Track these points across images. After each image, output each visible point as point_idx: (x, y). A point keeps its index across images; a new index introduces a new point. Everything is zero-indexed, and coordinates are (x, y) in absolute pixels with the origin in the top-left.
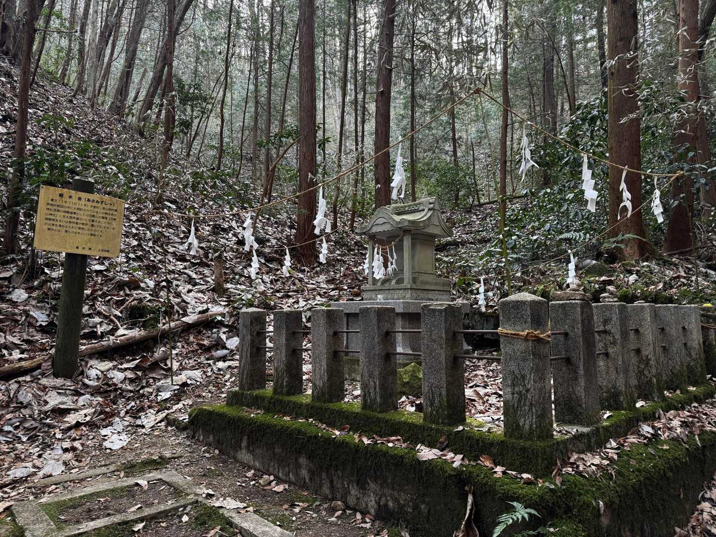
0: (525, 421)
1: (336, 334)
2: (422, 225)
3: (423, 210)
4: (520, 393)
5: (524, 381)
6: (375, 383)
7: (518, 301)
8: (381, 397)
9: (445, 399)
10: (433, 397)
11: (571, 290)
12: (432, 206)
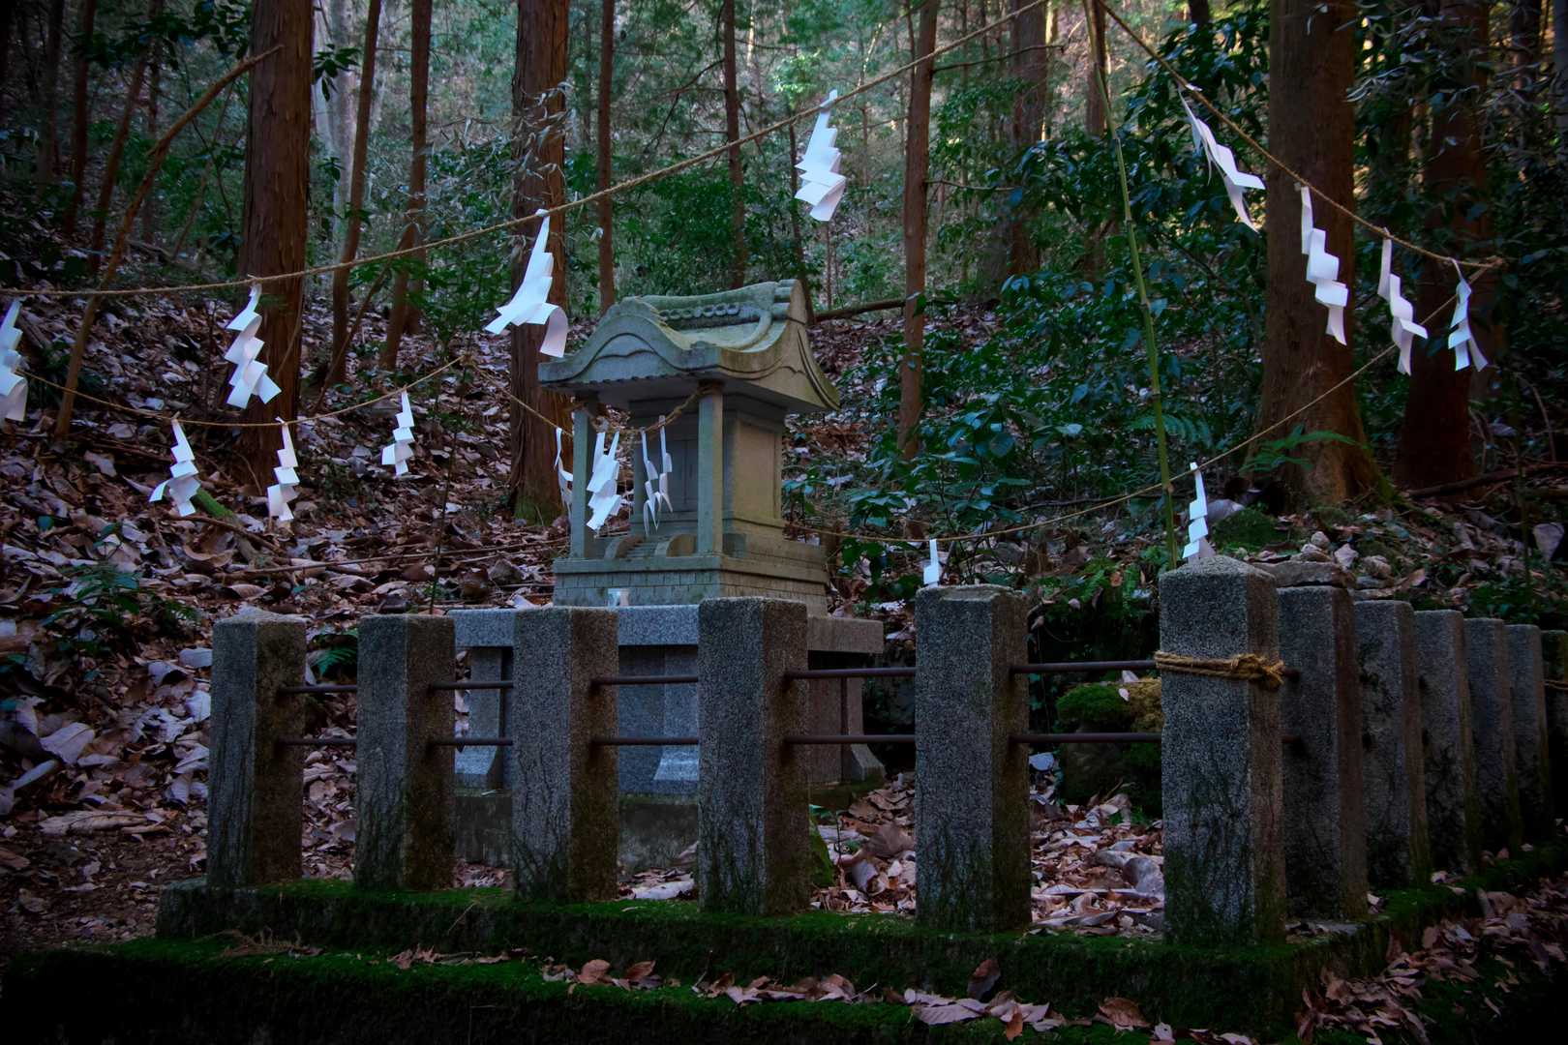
0: (1226, 897)
1: (596, 688)
2: (756, 367)
3: (756, 319)
4: (1214, 824)
5: (1225, 791)
6: (751, 829)
7: (1213, 577)
8: (770, 870)
9: (989, 858)
10: (950, 854)
11: (1304, 558)
12: (782, 307)
